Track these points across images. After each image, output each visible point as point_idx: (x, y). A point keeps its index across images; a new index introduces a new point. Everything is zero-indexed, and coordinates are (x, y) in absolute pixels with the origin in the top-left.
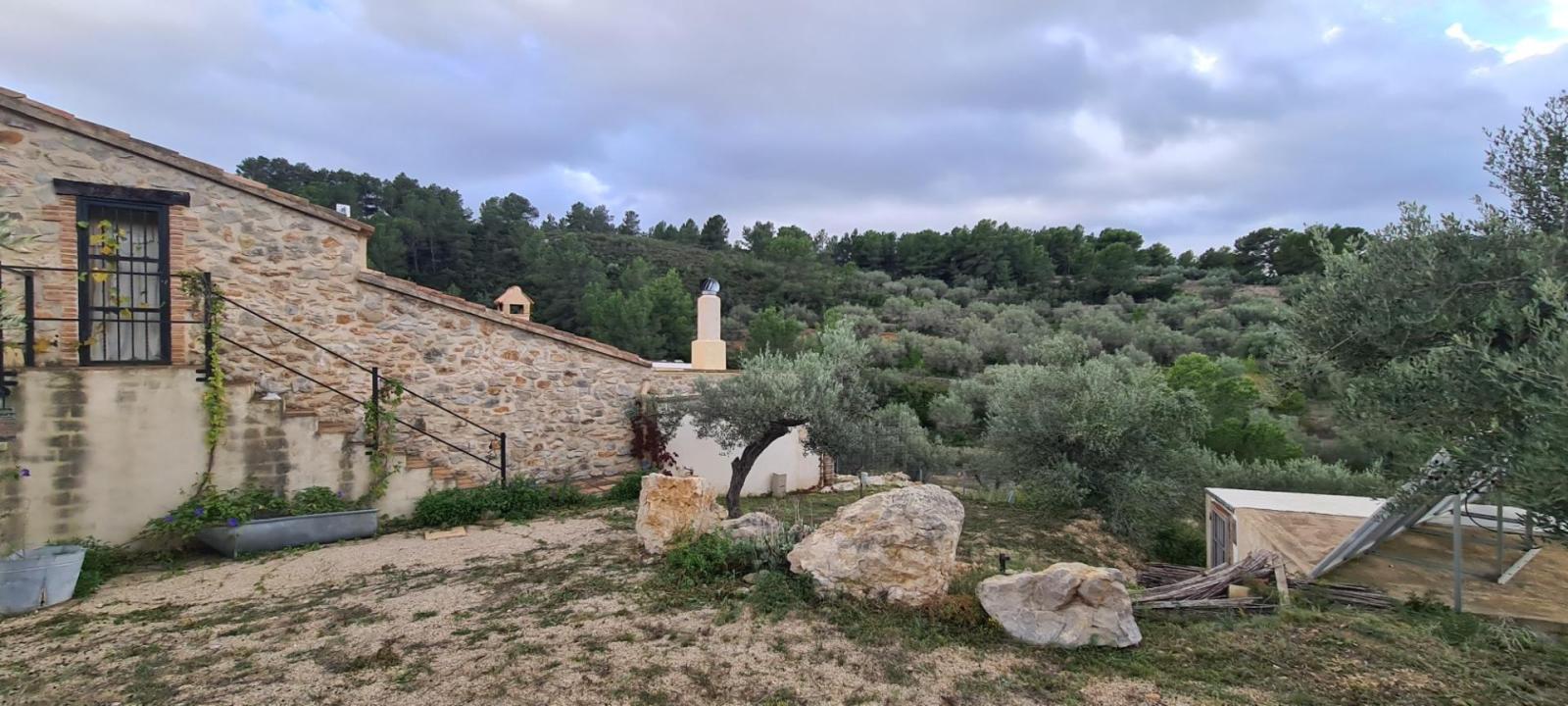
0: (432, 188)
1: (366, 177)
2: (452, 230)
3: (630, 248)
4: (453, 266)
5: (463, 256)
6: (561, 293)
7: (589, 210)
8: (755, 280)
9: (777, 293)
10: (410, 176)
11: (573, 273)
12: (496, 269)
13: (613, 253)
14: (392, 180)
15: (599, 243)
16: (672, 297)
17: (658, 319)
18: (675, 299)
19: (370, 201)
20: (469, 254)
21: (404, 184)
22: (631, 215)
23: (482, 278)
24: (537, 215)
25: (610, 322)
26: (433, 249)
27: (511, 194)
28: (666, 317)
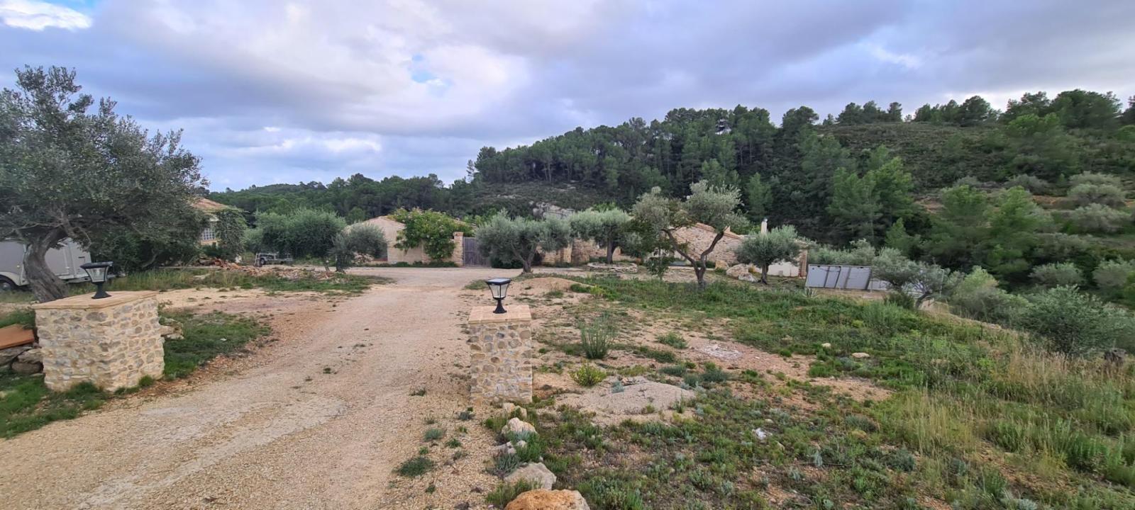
0: (755, 110)
1: (720, 110)
2: (762, 137)
3: (884, 134)
4: (760, 158)
5: (767, 152)
6: (819, 175)
7: (859, 107)
8: (994, 153)
9: (1009, 165)
10: (743, 105)
11: (828, 162)
12: (786, 158)
13: (869, 140)
14: (733, 109)
15: (859, 133)
16: (892, 177)
17: (879, 192)
18: (894, 179)
19: (721, 123)
20: (771, 150)
21: (740, 110)
22: (894, 105)
23: (777, 165)
24: (817, 119)
25: (845, 195)
26: (751, 150)
27: (802, 107)
28: (886, 191)
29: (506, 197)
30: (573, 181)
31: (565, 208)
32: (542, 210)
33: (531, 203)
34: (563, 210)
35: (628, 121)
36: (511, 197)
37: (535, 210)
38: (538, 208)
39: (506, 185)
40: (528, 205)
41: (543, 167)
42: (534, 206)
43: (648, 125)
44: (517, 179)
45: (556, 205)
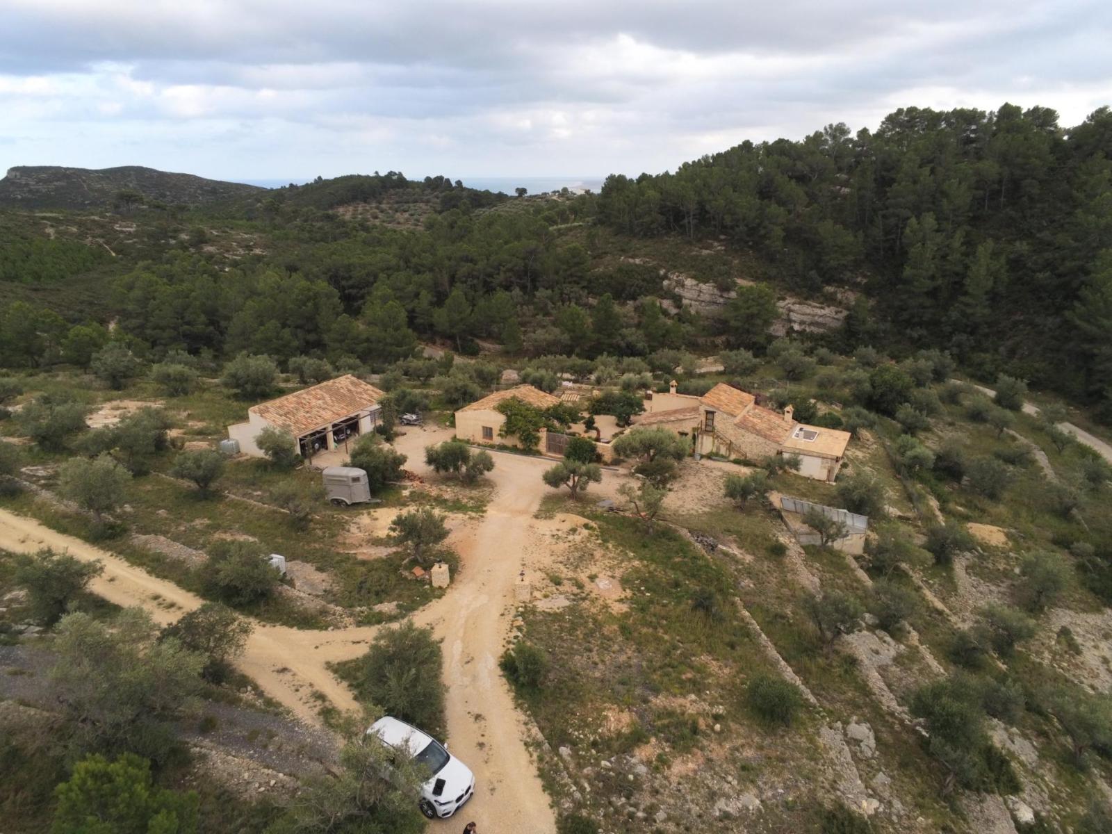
29: (631, 260)
30: (722, 237)
31: (705, 283)
32: (674, 284)
33: (662, 272)
34: (701, 285)
35: (822, 130)
36: (638, 261)
37: (666, 283)
38: (670, 279)
39: (635, 241)
40: (658, 275)
41: (683, 217)
42: (665, 277)
43: (853, 135)
44: (648, 233)
45: (694, 277)
